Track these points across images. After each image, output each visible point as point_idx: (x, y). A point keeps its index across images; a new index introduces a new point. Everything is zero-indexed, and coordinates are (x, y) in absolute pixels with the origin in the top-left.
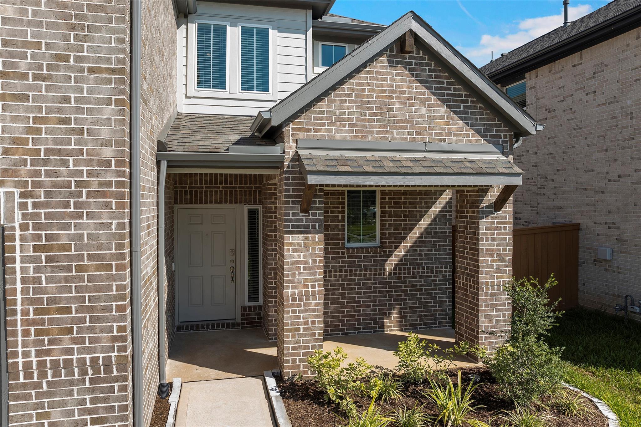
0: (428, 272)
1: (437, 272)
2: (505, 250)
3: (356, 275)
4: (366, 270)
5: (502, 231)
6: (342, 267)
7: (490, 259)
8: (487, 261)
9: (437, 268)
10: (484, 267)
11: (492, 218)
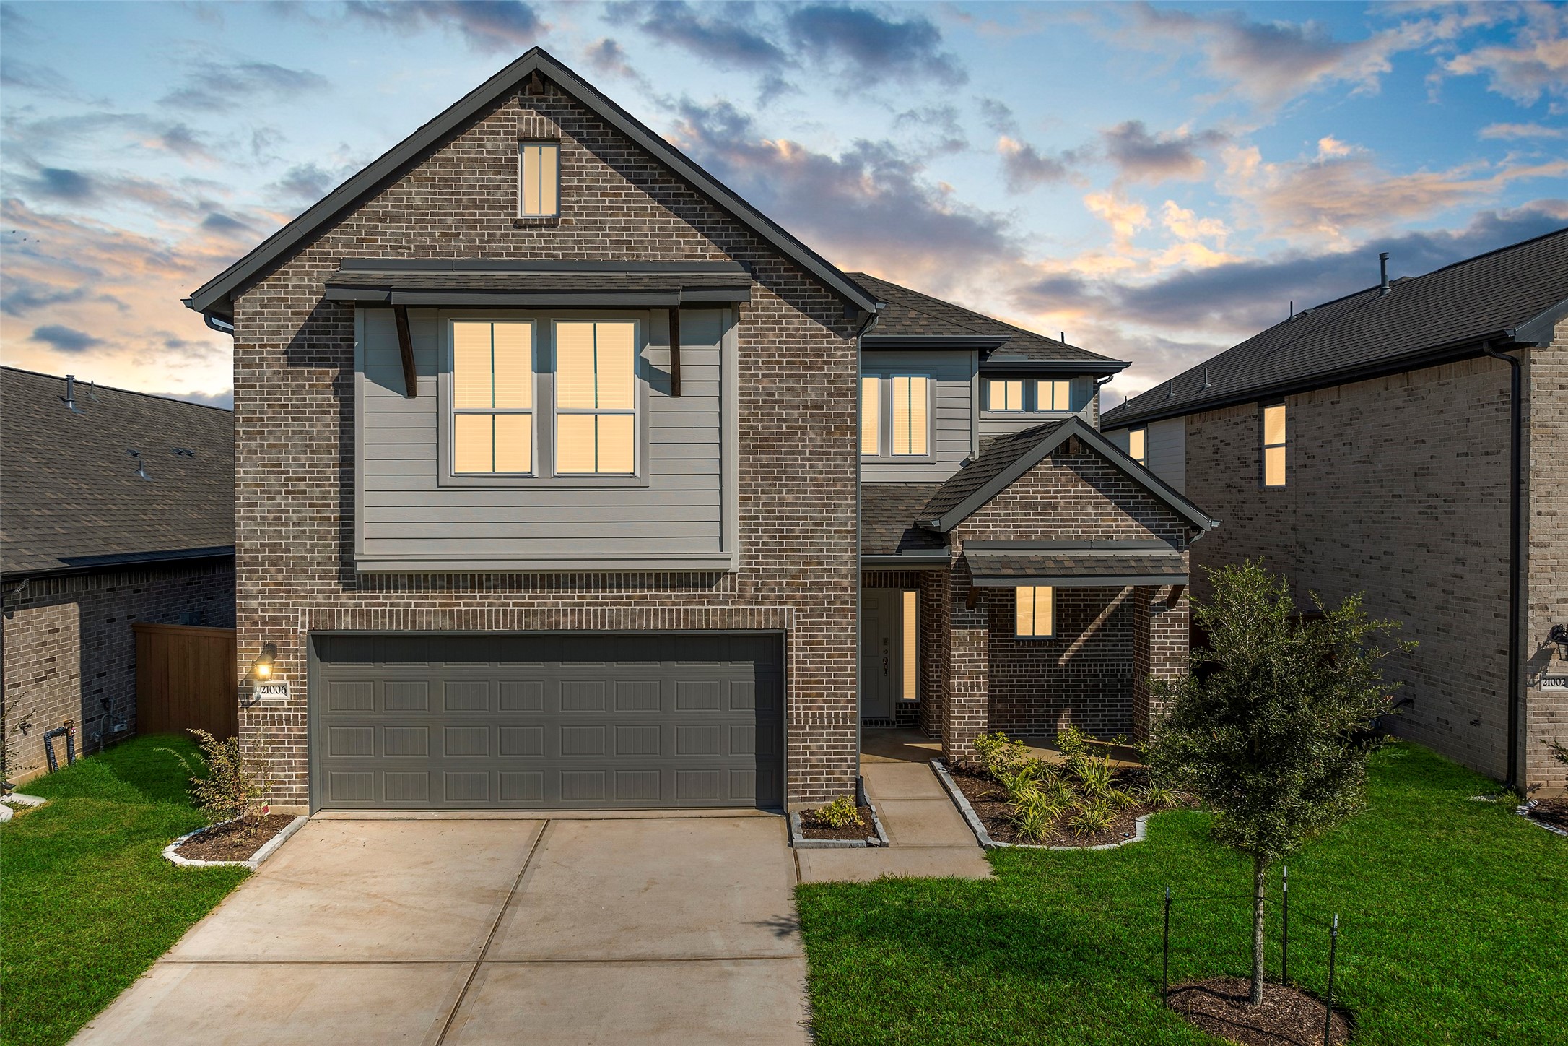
0: (1112, 671)
1: (1124, 671)
2: (1179, 648)
3: (1026, 671)
4: (1038, 666)
5: (1176, 628)
6: (1011, 661)
7: (1162, 657)
8: (1158, 659)
9: (1124, 666)
10: (1155, 665)
11: (1165, 615)
